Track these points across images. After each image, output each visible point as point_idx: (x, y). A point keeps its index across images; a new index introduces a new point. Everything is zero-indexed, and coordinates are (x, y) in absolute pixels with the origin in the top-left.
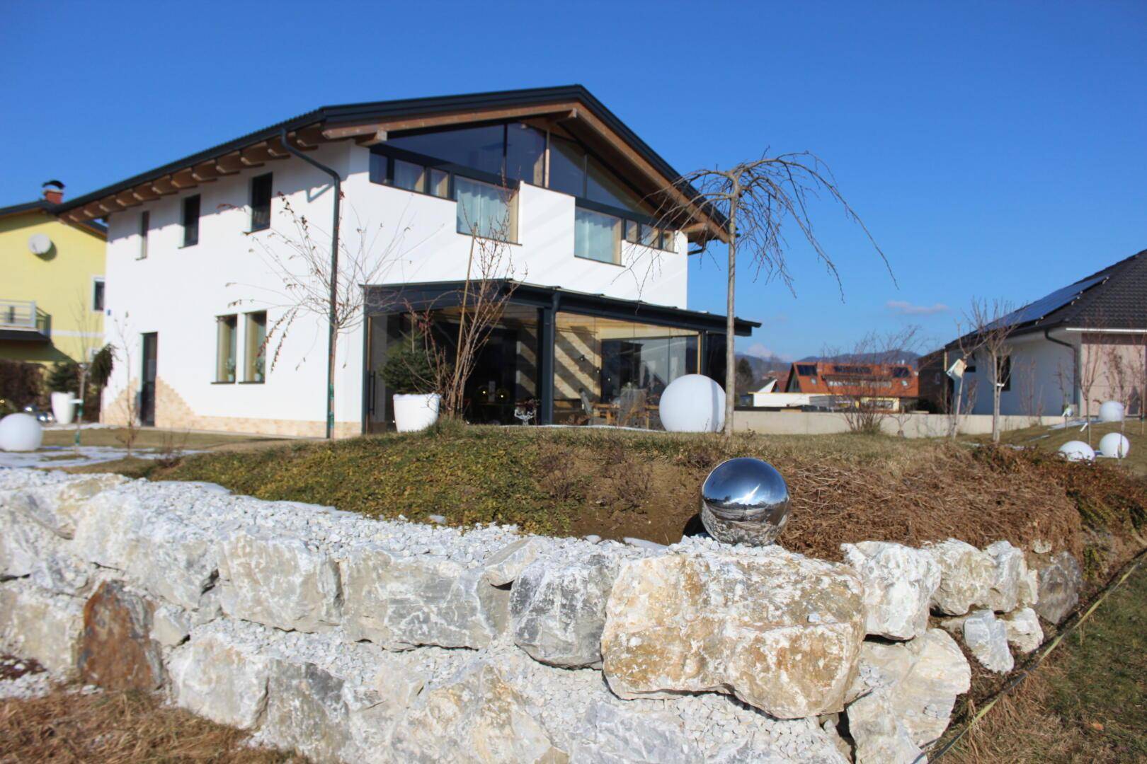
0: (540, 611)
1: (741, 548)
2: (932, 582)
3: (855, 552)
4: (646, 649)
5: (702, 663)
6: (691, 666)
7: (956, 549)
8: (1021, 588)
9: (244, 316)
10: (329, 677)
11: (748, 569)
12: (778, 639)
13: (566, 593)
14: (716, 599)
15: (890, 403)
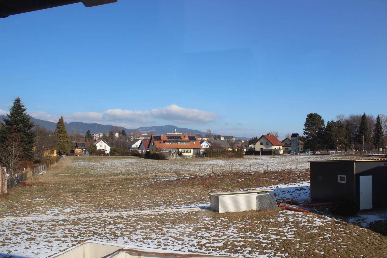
15: (190, 150)
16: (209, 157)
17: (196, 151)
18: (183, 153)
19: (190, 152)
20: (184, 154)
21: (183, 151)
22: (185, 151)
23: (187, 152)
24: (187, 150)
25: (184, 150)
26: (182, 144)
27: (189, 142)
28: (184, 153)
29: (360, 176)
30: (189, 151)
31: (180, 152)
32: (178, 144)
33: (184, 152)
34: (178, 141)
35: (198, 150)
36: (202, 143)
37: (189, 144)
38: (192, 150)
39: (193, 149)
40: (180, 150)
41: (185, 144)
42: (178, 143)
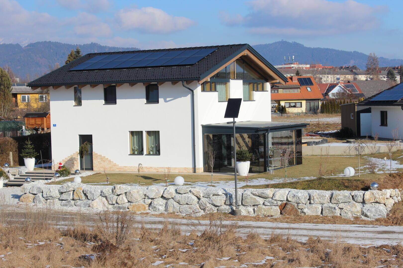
0: (358, 197)
1: (375, 190)
2: (390, 193)
3: (383, 190)
4: (369, 199)
5: (374, 200)
6: (373, 200)
7: (392, 190)
8: (399, 194)
9: (145, 132)
10: (332, 207)
11: (377, 192)
12: (381, 197)
13: (360, 195)
14: (375, 194)
15: (301, 103)
16: (327, 112)
17: (312, 103)
18: (287, 109)
19: (301, 107)
20: (289, 111)
21: (287, 105)
22: (293, 105)
23: (295, 106)
24: (295, 103)
25: (290, 103)
26: (286, 91)
27: (299, 88)
28: (289, 109)
29: (361, 114)
30: (298, 105)
31: (282, 106)
32: (278, 92)
33: (291, 107)
34: (279, 87)
35: (315, 103)
36: (333, 89)
37: (299, 92)
38: (304, 103)
39: (306, 100)
40: (282, 103)
41: (292, 91)
42: (279, 90)
